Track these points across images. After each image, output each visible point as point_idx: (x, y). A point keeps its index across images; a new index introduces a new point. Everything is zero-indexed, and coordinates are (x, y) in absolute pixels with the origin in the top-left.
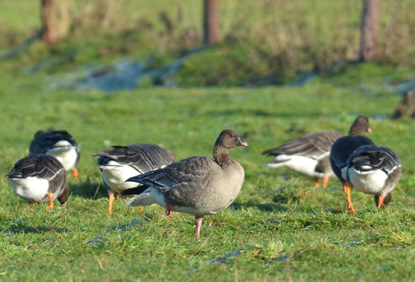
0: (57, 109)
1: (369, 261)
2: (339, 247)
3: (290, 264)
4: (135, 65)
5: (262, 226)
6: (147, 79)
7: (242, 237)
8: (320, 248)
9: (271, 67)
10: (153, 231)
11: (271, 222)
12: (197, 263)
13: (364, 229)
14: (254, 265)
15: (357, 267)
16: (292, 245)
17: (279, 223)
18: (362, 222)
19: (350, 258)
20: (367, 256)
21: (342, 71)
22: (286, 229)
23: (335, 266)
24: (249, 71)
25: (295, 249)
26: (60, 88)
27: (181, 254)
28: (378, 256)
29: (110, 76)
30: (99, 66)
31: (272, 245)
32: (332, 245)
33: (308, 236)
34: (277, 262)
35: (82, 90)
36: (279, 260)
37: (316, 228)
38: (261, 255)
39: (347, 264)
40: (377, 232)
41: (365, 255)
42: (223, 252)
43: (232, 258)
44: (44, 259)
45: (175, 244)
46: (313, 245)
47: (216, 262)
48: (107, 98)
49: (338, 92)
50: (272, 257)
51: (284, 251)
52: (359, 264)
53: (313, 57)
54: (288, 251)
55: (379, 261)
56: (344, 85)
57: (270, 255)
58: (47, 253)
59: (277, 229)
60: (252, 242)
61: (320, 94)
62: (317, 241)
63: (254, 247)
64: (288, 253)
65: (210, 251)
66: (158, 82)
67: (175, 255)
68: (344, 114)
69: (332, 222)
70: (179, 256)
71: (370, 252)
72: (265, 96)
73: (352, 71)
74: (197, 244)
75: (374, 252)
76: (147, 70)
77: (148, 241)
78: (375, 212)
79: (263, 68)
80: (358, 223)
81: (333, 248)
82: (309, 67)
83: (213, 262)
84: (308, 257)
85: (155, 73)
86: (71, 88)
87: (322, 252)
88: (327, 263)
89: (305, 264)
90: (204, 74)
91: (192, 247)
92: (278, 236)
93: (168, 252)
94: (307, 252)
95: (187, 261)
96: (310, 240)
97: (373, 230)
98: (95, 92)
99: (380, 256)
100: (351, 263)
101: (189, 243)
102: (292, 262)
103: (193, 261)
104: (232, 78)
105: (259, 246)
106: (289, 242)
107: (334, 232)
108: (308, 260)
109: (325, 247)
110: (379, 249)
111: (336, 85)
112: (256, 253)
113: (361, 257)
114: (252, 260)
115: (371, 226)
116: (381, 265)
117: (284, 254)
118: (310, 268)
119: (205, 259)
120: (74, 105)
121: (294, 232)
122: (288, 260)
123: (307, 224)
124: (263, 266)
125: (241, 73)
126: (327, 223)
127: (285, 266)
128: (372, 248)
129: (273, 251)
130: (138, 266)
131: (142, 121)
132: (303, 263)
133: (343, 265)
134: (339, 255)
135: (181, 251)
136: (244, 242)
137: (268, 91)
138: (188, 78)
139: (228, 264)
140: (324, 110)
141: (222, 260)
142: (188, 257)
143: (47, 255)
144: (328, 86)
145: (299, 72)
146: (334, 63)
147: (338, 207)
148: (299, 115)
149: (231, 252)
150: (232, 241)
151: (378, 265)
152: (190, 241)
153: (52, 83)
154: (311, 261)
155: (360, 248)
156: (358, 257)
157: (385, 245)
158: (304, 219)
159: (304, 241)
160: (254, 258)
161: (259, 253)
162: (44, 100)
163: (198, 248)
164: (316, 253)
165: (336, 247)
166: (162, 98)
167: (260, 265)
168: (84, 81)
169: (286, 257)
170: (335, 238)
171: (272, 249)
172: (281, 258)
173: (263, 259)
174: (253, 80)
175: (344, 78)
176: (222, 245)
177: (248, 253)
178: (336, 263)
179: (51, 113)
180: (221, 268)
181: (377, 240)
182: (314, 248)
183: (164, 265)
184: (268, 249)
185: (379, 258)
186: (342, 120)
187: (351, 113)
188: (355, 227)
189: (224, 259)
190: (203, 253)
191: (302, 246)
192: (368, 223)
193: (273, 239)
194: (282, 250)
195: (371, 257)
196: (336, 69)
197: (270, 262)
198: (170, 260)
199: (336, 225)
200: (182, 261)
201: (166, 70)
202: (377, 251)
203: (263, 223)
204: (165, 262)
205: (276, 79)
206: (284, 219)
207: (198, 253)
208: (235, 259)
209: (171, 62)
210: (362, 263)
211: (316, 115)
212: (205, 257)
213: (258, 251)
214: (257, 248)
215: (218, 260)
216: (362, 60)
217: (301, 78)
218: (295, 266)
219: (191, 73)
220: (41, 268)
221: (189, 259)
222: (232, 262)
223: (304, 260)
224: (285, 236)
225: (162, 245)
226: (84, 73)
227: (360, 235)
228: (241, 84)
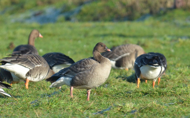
0: (15, 33)
1: (178, 113)
2: (163, 106)
3: (137, 115)
4: (55, 10)
5: (122, 95)
6: (62, 17)
7: (112, 100)
8: (153, 106)
9: (127, 11)
10: (65, 97)
11: (127, 93)
12: (88, 114)
13: (176, 97)
14: (118, 115)
15: (172, 116)
16: (138, 105)
17: (131, 93)
18: (175, 93)
19: (169, 112)
20: (177, 111)
21: (165, 13)
22: (135, 96)
23: (161, 116)
24: (116, 13)
25: (139, 107)
26: (16, 22)
27: (79, 110)
28: (183, 111)
29: (42, 16)
30: (37, 11)
31: (128, 105)
32: (159, 105)
33: (146, 100)
34: (130, 114)
35: (28, 23)
36: (131, 113)
37: (151, 96)
38: (122, 110)
39: (167, 115)
40: (182, 98)
41: (176, 110)
42: (102, 108)
43: (106, 111)
44: (8, 112)
45: (77, 104)
46: (149, 105)
47: (98, 114)
48: (41, 27)
49: (163, 24)
50: (127, 111)
51: (134, 108)
52: (173, 115)
53: (150, 6)
54: (136, 108)
55: (184, 113)
56: (166, 21)
57: (127, 110)
58: (9, 108)
59: (130, 96)
60: (117, 103)
61: (153, 26)
62: (151, 103)
63: (118, 106)
64: (136, 109)
65: (95, 108)
66: (68, 19)
67: (76, 110)
68: (165, 36)
69: (159, 93)
70: (79, 111)
71: (179, 109)
72: (124, 26)
73: (170, 13)
74: (88, 104)
75: (181, 108)
76: (62, 13)
77: (62, 102)
78: (181, 88)
79: (123, 12)
80: (173, 93)
81: (159, 106)
82: (147, 11)
83: (97, 113)
84: (147, 111)
85: (66, 14)
86: (22, 22)
87: (154, 108)
88: (156, 114)
89: (145, 115)
90: (92, 15)
91: (86, 105)
92: (131, 100)
93: (73, 108)
94: (146, 109)
95: (83, 113)
96: (148, 102)
97: (181, 97)
98: (35, 24)
99: (184, 110)
100: (169, 114)
101: (84, 104)
102: (138, 114)
103: (86, 113)
104: (107, 17)
105: (121, 105)
106: (136, 103)
107: (160, 98)
108: (147, 113)
109: (155, 106)
110: (184, 107)
111: (161, 21)
112: (119, 109)
113: (174, 111)
114: (117, 113)
115: (180, 95)
116: (185, 115)
117: (134, 110)
118: (148, 117)
119: (92, 112)
120: (24, 31)
121: (139, 98)
122: (136, 113)
123: (146, 94)
124: (123, 116)
125: (111, 14)
126: (156, 93)
127: (134, 116)
128: (180, 107)
129: (128, 108)
130: (57, 116)
131: (59, 40)
132: (144, 114)
133: (165, 115)
134: (163, 110)
135: (80, 108)
136: (113, 103)
137: (126, 24)
138: (83, 17)
139: (104, 115)
140: (155, 34)
141: (101, 113)
142: (83, 111)
143: (9, 110)
144: (157, 21)
145: (142, 14)
146: (161, 9)
147: (162, 85)
148: (142, 37)
149: (106, 108)
150: (106, 103)
151: (183, 115)
152: (85, 103)
153: (12, 19)
154: (148, 113)
155: (174, 106)
156: (173, 111)
157: (187, 105)
158: (144, 91)
159: (144, 103)
160: (118, 112)
161: (120, 109)
162: (8, 28)
163: (89, 106)
164: (151, 109)
165: (161, 106)
166: (70, 27)
167: (121, 115)
168: (29, 18)
169: (135, 111)
170: (161, 101)
171: (128, 106)
172: (132, 112)
173: (123, 112)
174: (118, 18)
175: (166, 17)
176: (101, 104)
177: (115, 109)
178: (161, 114)
179: (11, 35)
180: (101, 117)
181: (183, 102)
182: (149, 106)
183: (70, 115)
184: (125, 107)
185: (184, 112)
186: (165, 39)
187: (169, 36)
188: (171, 95)
189: (103, 112)
190: (91, 109)
191: (143, 105)
192: (178, 93)
193: (128, 102)
194: (133, 107)
195: (179, 111)
196: (162, 12)
197: (126, 114)
198: (74, 112)
199: (161, 94)
200: (80, 113)
201: (72, 13)
202: (183, 108)
203: (122, 93)
204: (71, 113)
205: (130, 18)
206: (134, 91)
207: (88, 109)
208: (108, 112)
209: (75, 8)
210: (175, 114)
211: (151, 36)
212: (92, 111)
213: (120, 108)
214: (120, 106)
215: (99, 112)
216: (175, 7)
217: (143, 17)
218: (139, 116)
219: (85, 14)
220: (6, 116)
221: (83, 112)
222: (106, 114)
223: (145, 113)
224: (134, 100)
225: (69, 105)
226: (29, 14)
227: (174, 99)
228: (111, 20)
